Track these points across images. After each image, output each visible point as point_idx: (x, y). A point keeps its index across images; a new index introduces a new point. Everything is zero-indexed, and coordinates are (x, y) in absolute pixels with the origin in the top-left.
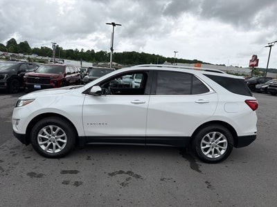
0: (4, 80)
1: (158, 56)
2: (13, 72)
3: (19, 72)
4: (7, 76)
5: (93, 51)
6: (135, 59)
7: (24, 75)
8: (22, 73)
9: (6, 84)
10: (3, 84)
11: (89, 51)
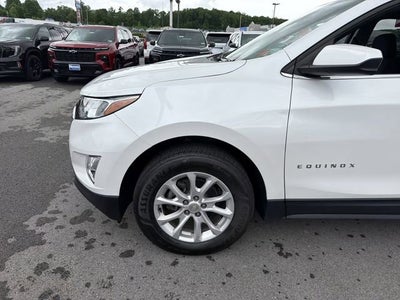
0: (15, 57)
1: (239, 14)
2: (28, 41)
3: (38, 43)
4: (19, 50)
5: (136, 9)
7: (48, 47)
8: (43, 44)
9: (19, 65)
10: (15, 63)
11: (130, 10)
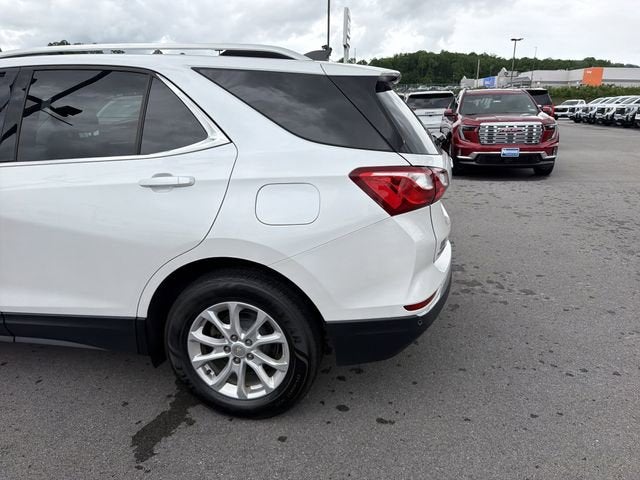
6: (426, 69)
